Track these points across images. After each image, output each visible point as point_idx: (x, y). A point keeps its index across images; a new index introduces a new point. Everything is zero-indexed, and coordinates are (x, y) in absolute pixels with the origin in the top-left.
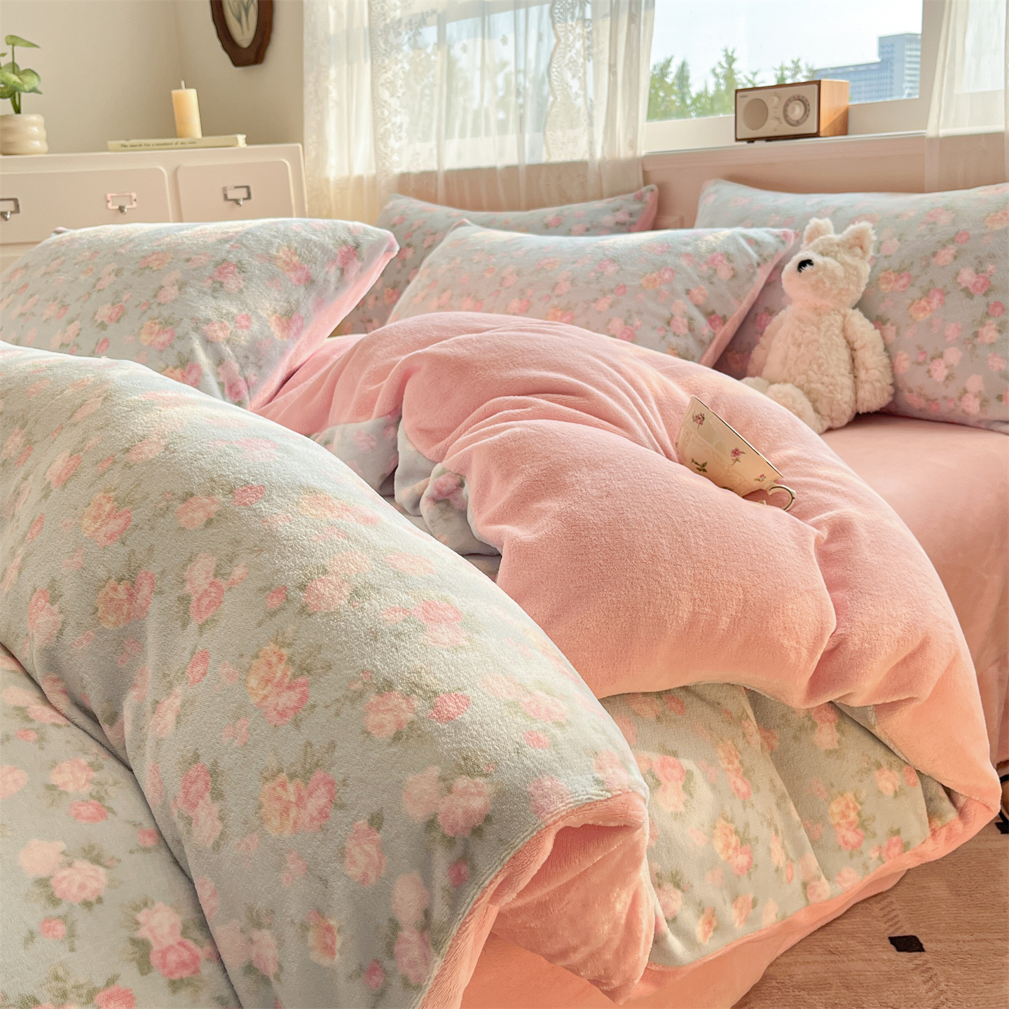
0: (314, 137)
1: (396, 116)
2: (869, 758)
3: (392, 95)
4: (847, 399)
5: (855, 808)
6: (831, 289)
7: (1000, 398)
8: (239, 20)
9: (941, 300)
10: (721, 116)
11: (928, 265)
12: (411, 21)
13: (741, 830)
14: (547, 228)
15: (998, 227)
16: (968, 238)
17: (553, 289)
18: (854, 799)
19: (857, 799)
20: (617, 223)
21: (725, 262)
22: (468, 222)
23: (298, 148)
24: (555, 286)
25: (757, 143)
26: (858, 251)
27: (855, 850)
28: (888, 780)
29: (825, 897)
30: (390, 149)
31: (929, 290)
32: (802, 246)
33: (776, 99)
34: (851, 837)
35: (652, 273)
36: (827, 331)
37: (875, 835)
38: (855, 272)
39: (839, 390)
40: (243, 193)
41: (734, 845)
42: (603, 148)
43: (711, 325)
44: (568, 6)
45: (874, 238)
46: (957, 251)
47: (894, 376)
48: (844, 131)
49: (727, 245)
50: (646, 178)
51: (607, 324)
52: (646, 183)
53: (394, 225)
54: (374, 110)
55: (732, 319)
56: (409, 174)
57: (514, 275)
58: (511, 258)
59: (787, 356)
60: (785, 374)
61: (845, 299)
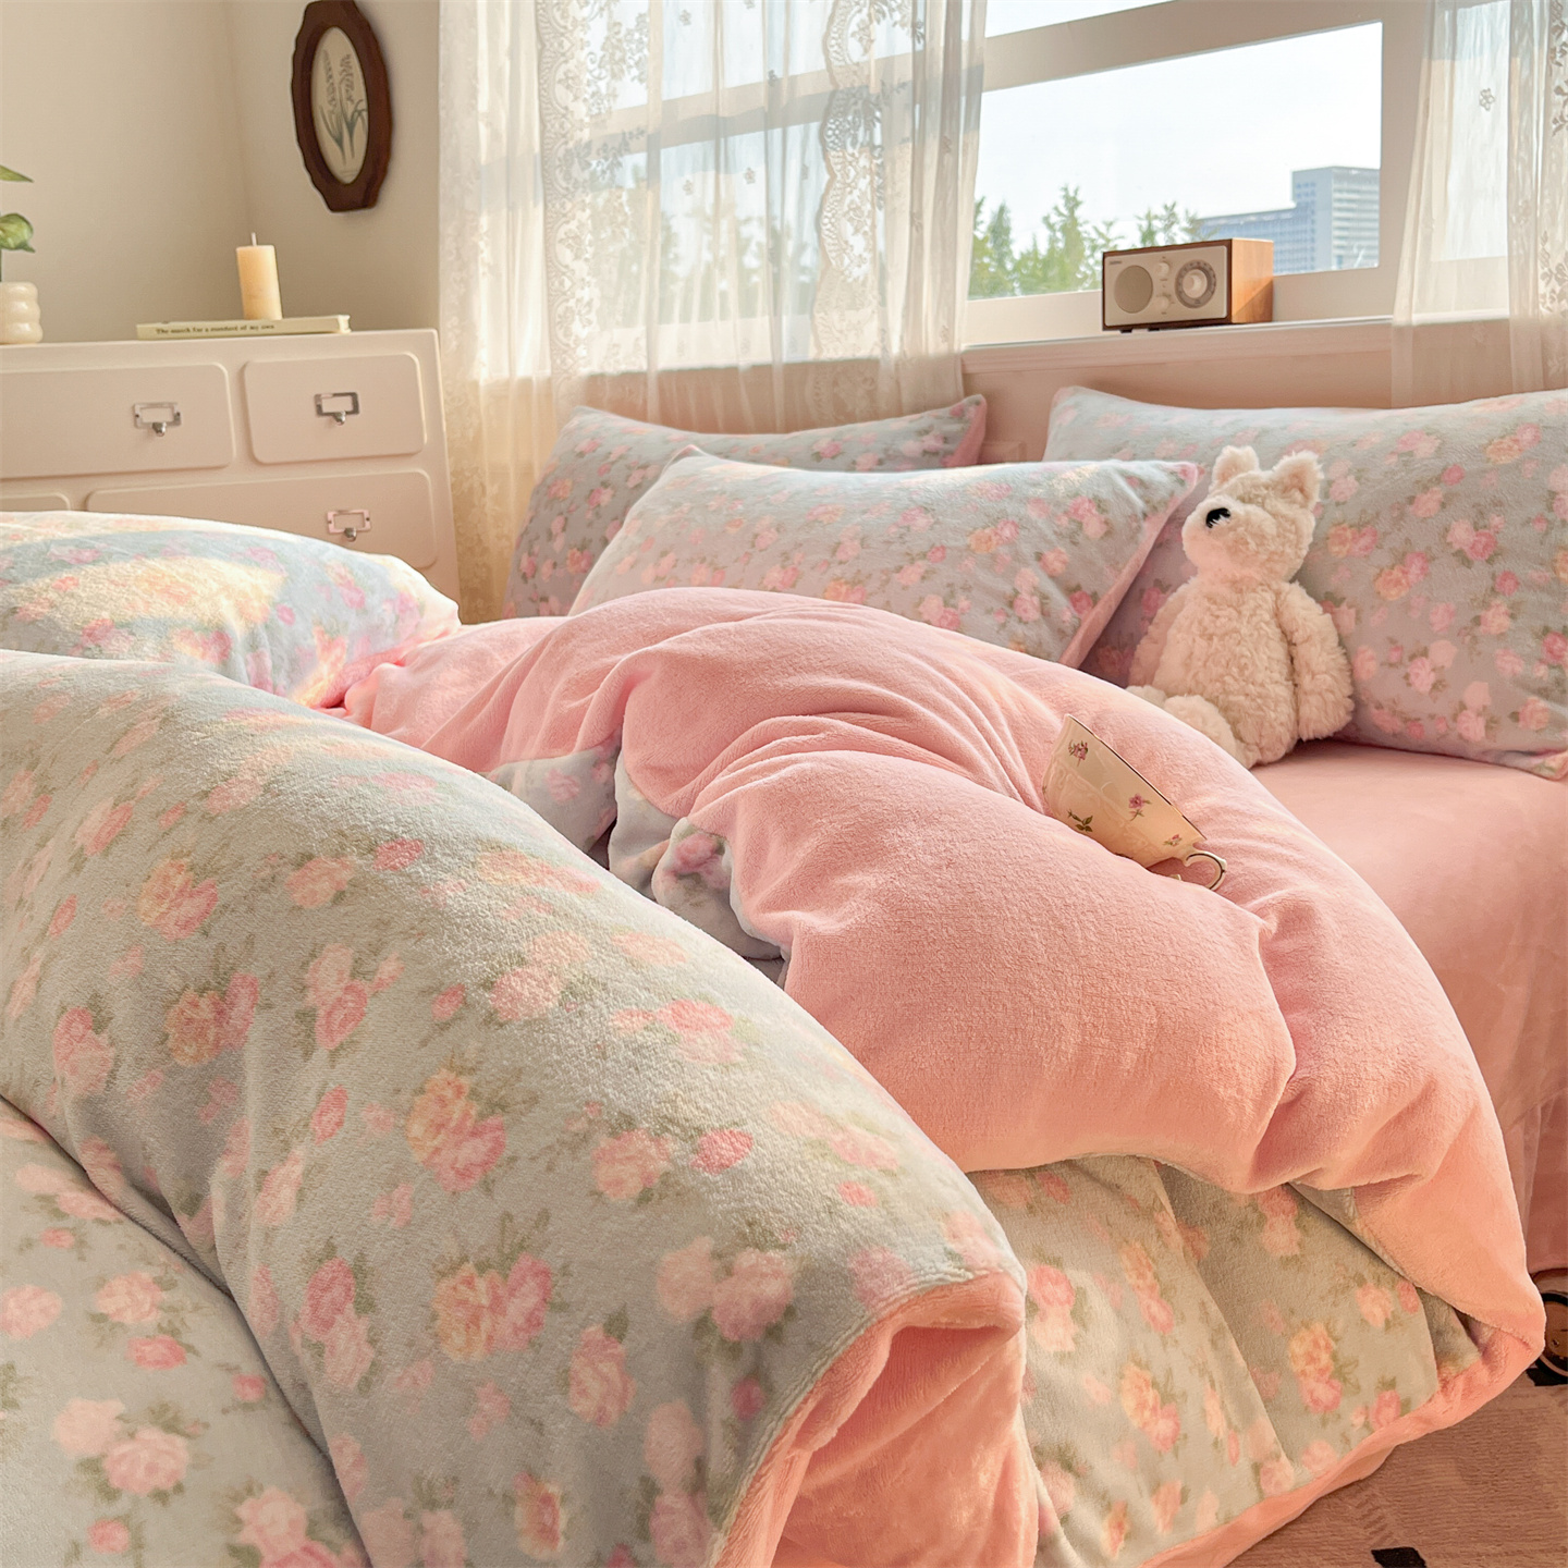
1: (583, 288)
2: (1347, 1270)
3: (577, 257)
4: (1284, 718)
5: (1328, 1347)
6: (1257, 553)
7: (1515, 716)
8: (339, 142)
9: (1422, 569)
10: (1080, 291)
11: (1402, 516)
12: (605, 145)
13: (1161, 1380)
14: (817, 460)
15: (1505, 460)
16: (1462, 477)
17: (834, 552)
18: (1325, 1333)
19: (1330, 1334)
20: (925, 452)
21: (1094, 511)
22: (697, 449)
23: (432, 334)
24: (836, 547)
25: (1135, 332)
26: (1298, 495)
27: (1329, 1413)
28: (1376, 1303)
29: (1287, 1486)
30: (573, 338)
31: (1404, 554)
32: (1211, 488)
33: (1165, 267)
34: (1323, 1393)
35: (984, 528)
36: (1251, 616)
37: (1358, 1388)
38: (1293, 528)
39: (1272, 705)
40: (347, 404)
41: (1151, 1403)
42: (902, 338)
43: (1075, 606)
44: (848, 126)
45: (1321, 476)
46: (1445, 496)
47: (1353, 684)
48: (1268, 316)
49: (1098, 486)
50: (969, 384)
51: (918, 605)
52: (968, 392)
53: (581, 454)
54: (548, 278)
55: (1106, 598)
56: (602, 376)
57: (773, 530)
58: (768, 504)
59: (1192, 653)
60: (1190, 682)
61: (1278, 567)
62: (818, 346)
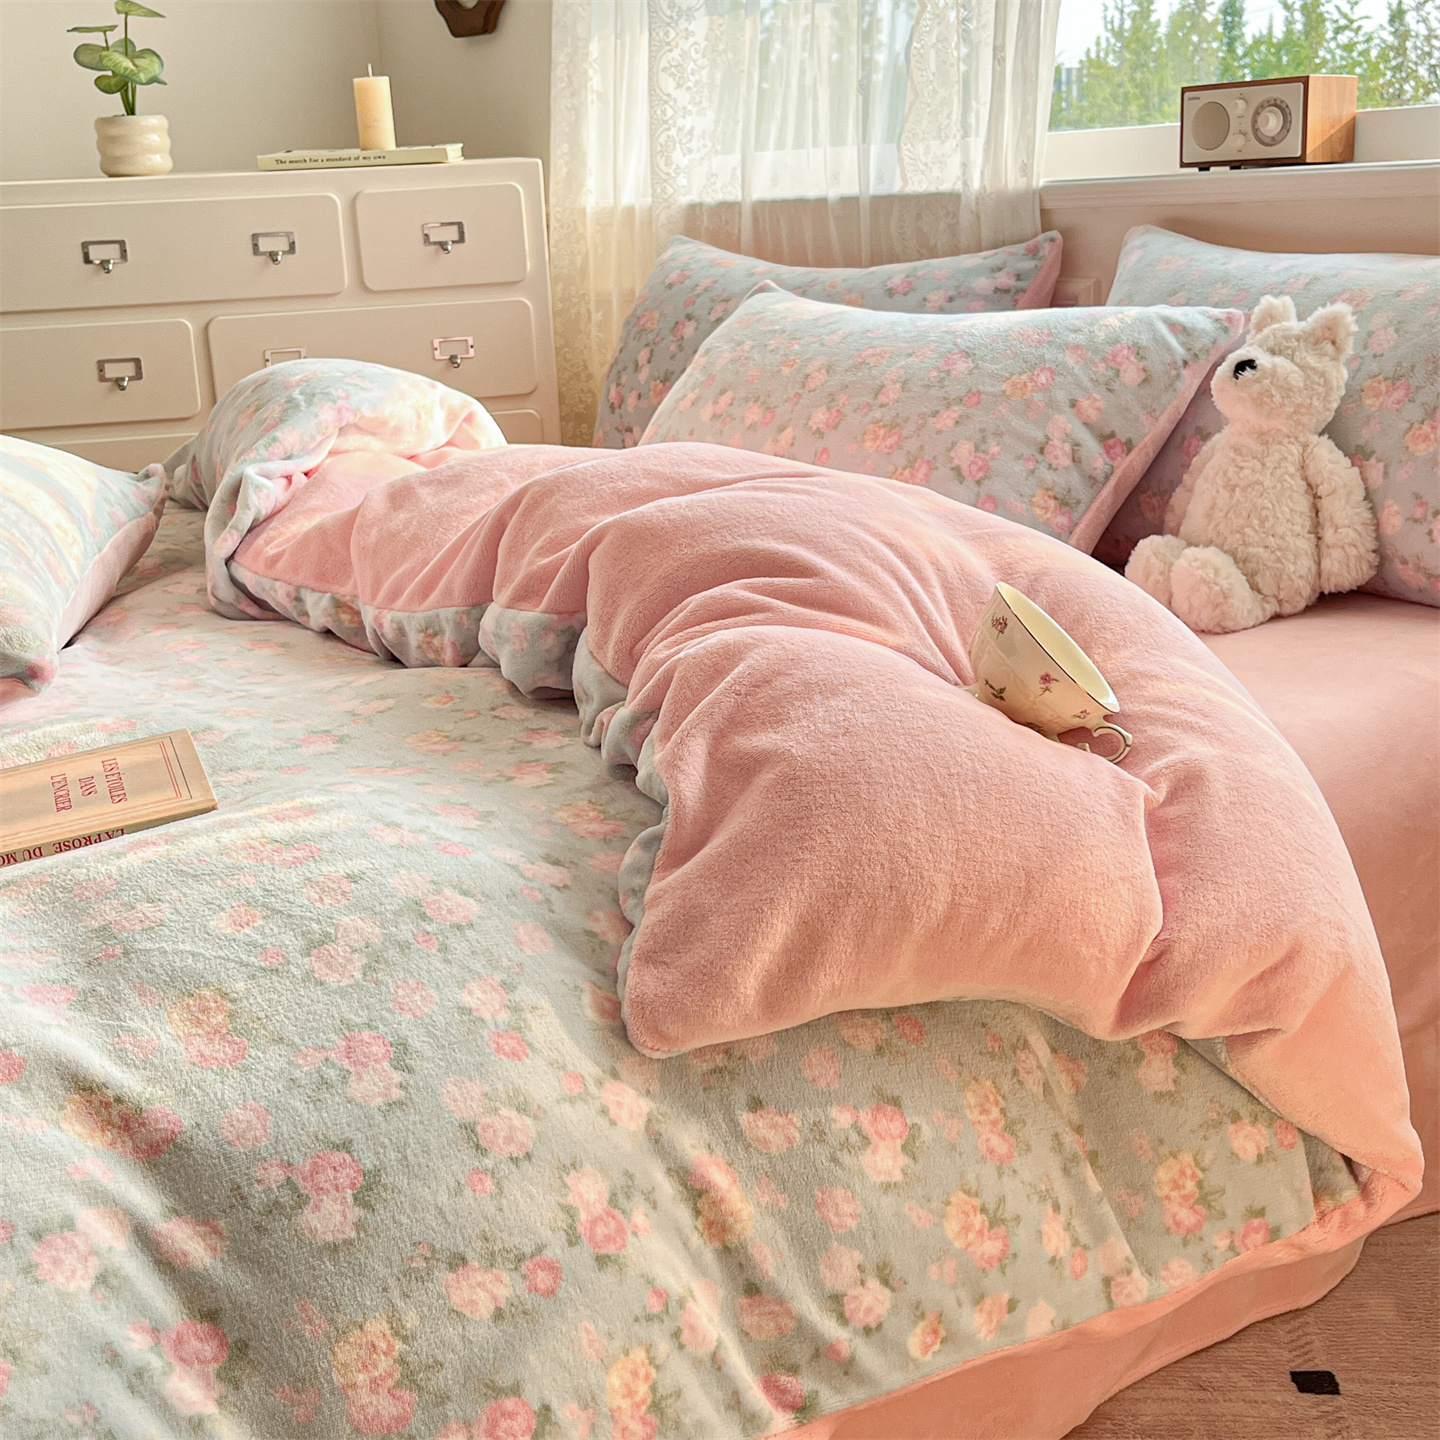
0: (566, 145)
1: (684, 117)
2: (1222, 1106)
3: (679, 86)
4: (1303, 571)
5: (1194, 1175)
6: (1282, 405)
11: (1436, 370)
14: (891, 298)
17: (877, 394)
18: (1193, 1163)
19: (1197, 1164)
20: (997, 290)
21: (1132, 358)
22: (773, 284)
23: (537, 164)
24: (879, 390)
25: (1212, 169)
26: (1329, 347)
27: (1190, 1236)
28: (1248, 1140)
29: (1139, 1298)
30: (674, 166)
31: (1435, 409)
33: (1241, 103)
34: (1186, 1216)
35: (1021, 374)
36: (1275, 468)
37: (1223, 1215)
38: (1322, 380)
39: (1292, 558)
40: (452, 234)
42: (982, 173)
43: (1108, 453)
45: (1356, 328)
47: (1378, 538)
48: (1348, 155)
49: (1139, 333)
50: (1046, 221)
51: (949, 450)
52: (1045, 229)
53: (670, 286)
54: (651, 107)
55: (1141, 445)
56: (701, 205)
57: (823, 371)
58: (822, 345)
59: (1215, 504)
60: (1211, 533)
61: (1305, 420)
62: (905, 179)
